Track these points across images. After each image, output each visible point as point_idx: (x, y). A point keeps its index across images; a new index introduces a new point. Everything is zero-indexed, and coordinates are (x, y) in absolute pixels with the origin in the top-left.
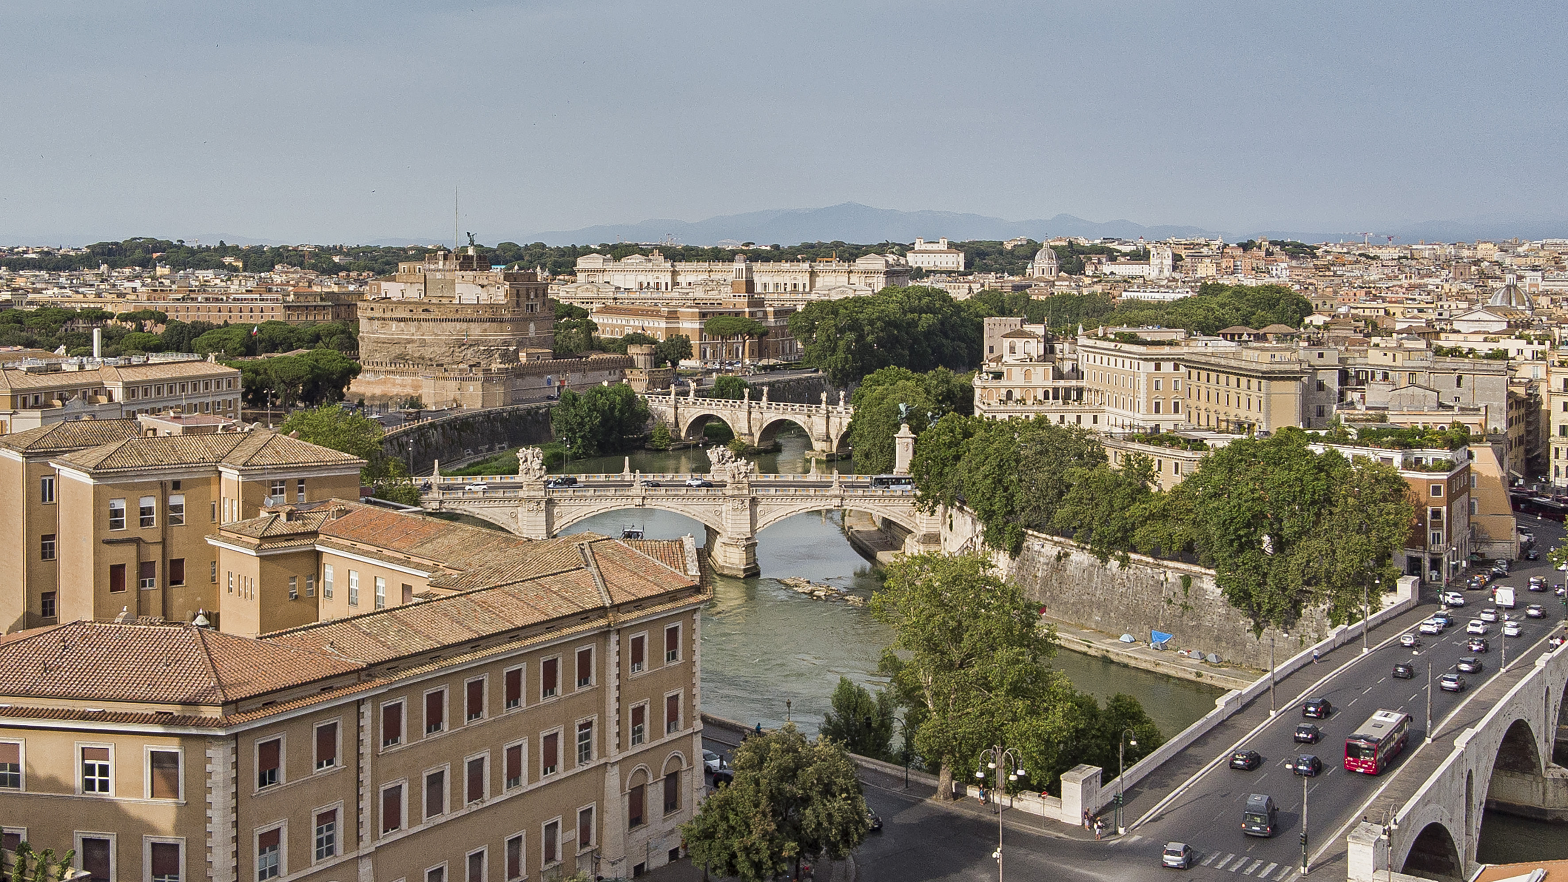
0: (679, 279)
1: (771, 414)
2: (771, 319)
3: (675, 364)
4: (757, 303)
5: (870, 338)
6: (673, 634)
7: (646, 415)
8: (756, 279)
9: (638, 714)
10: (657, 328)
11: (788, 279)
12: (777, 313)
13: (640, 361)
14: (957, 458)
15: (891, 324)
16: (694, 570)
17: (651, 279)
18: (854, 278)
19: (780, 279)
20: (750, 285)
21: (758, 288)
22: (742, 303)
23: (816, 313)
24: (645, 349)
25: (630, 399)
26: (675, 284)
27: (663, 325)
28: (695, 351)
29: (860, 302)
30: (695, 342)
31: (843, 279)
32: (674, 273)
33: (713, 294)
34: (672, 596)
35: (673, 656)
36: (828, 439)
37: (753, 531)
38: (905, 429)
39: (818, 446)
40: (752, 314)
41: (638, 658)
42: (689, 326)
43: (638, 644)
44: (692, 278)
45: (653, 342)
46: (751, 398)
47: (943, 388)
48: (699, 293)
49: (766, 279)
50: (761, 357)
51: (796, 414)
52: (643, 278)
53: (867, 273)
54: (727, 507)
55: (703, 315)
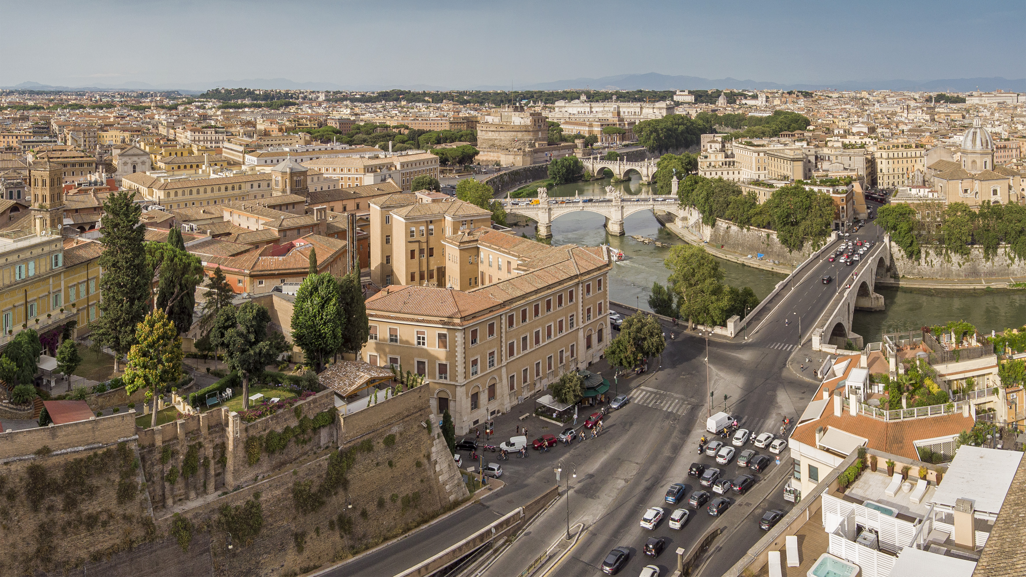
0: (593, 110)
1: (627, 167)
2: (627, 126)
3: (592, 145)
4: (621, 120)
5: (661, 135)
6: (600, 281)
7: (582, 167)
8: (621, 110)
9: (589, 310)
10: (585, 130)
11: (632, 110)
12: (628, 124)
13: (579, 145)
14: (693, 190)
15: (669, 130)
16: (606, 258)
17: (582, 110)
18: (655, 110)
19: (630, 110)
20: (619, 113)
21: (622, 114)
22: (616, 120)
23: (643, 126)
24: (581, 141)
25: (576, 162)
26: (592, 112)
27: (587, 129)
28: (599, 140)
29: (657, 121)
30: (599, 136)
31: (651, 111)
32: (591, 108)
33: (605, 116)
34: (599, 269)
35: (600, 289)
36: (648, 176)
37: (622, 218)
38: (675, 178)
39: (644, 179)
40: (620, 125)
41: (588, 291)
42: (597, 129)
43: (588, 286)
44: (597, 109)
45: (583, 137)
46: (620, 160)
47: (687, 160)
48: (600, 116)
49: (625, 110)
50: (623, 140)
51: (636, 166)
52: (579, 109)
53: (660, 108)
54: (613, 209)
55: (602, 125)
